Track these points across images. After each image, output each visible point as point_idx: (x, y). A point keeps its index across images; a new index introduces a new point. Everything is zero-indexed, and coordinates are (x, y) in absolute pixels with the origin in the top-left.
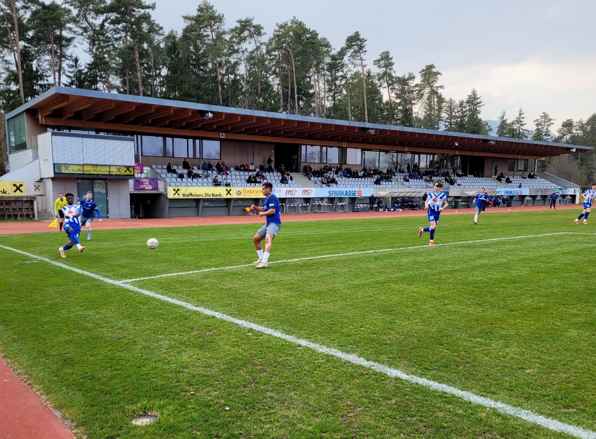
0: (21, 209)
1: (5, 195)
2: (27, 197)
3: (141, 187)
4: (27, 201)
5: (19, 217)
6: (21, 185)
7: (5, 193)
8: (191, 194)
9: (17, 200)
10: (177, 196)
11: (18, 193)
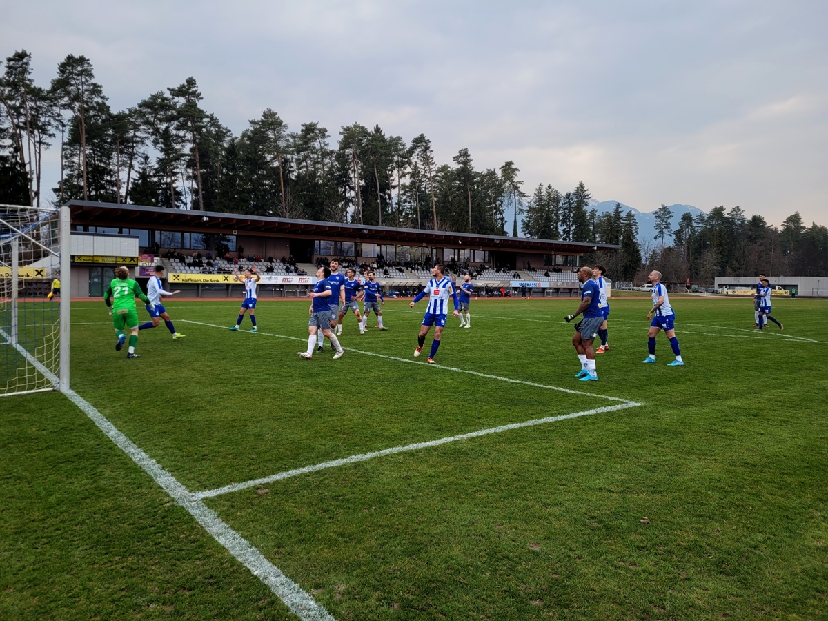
0: (40, 289)
1: (28, 278)
2: (46, 280)
3: (147, 273)
4: (46, 283)
5: (38, 295)
6: (42, 271)
7: (28, 276)
8: (190, 280)
9: (38, 282)
10: (176, 281)
11: (39, 276)
